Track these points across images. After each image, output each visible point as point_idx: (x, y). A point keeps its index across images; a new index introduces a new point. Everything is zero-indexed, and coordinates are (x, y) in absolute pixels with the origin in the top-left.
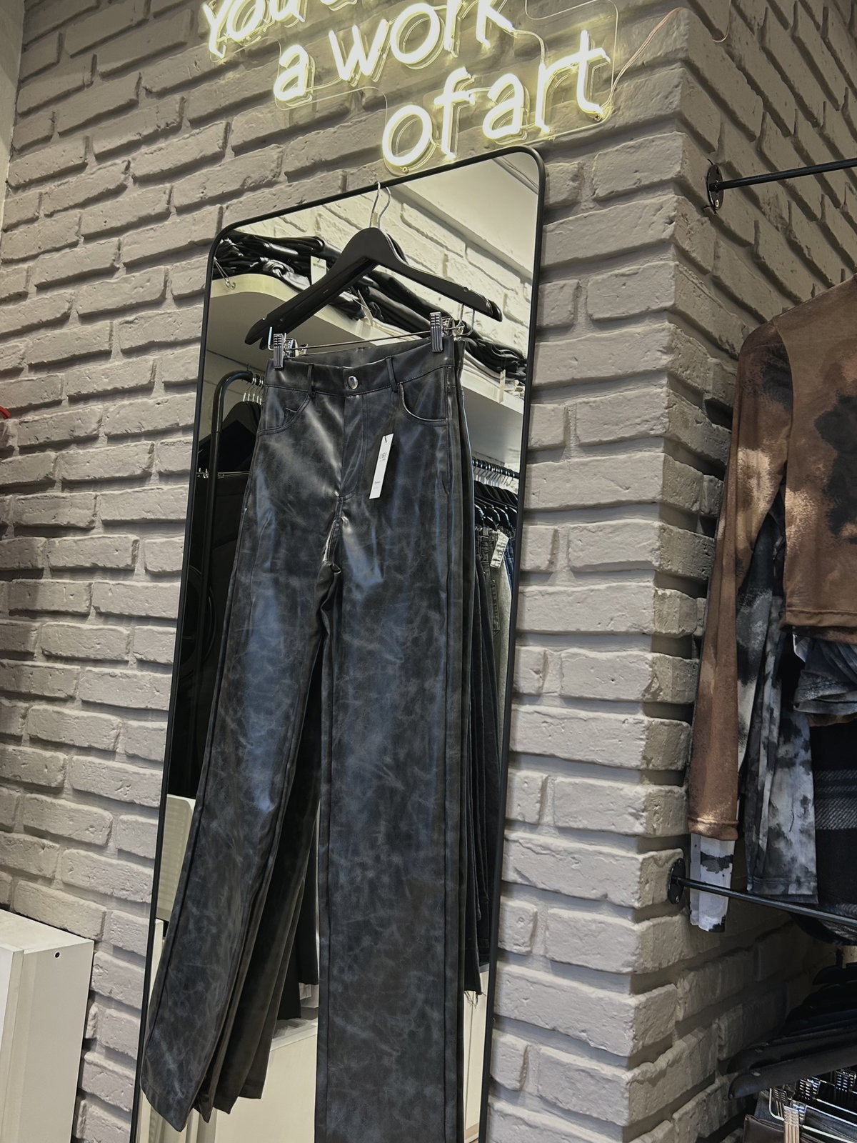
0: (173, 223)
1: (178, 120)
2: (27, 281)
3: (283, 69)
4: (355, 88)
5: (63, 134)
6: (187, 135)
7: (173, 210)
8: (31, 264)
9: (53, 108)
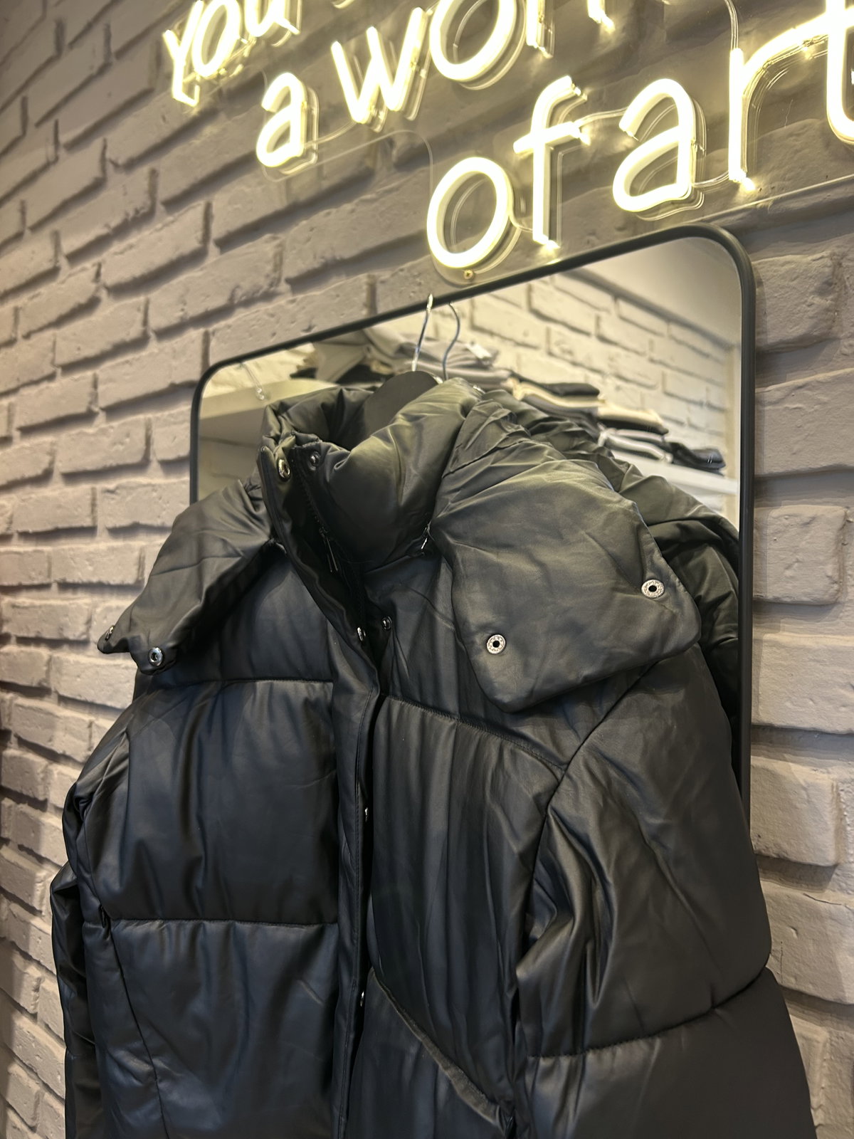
0: (151, 355)
1: (149, 203)
2: (10, 422)
3: (270, 114)
4: (381, 133)
5: (36, 227)
6: (159, 226)
7: (152, 335)
8: (12, 399)
9: (24, 195)
